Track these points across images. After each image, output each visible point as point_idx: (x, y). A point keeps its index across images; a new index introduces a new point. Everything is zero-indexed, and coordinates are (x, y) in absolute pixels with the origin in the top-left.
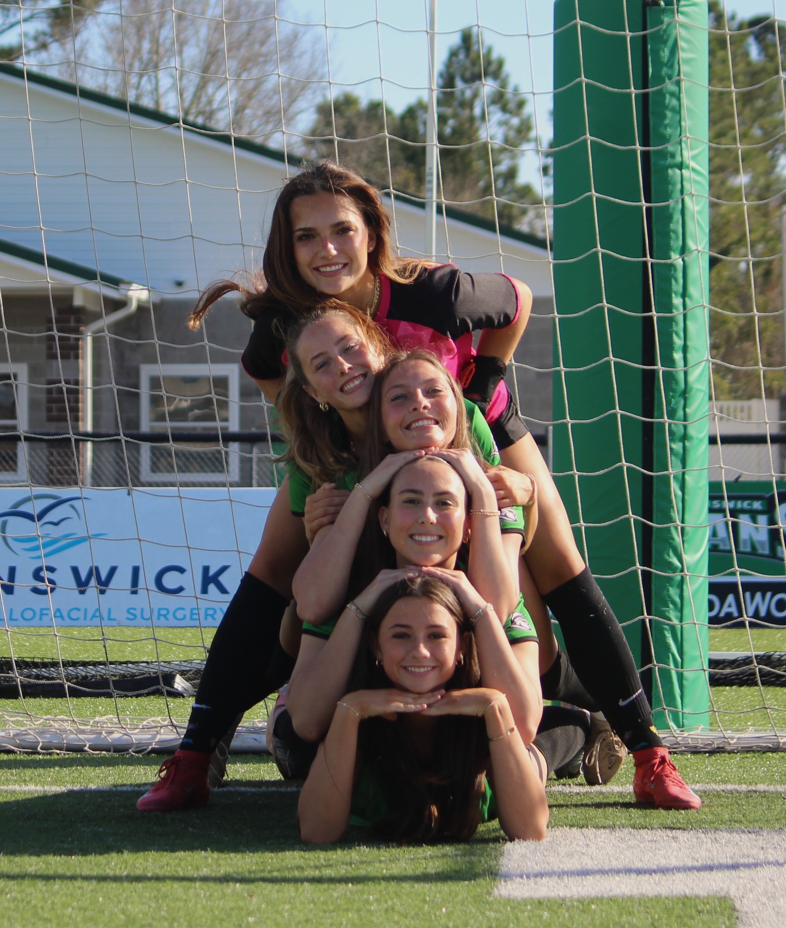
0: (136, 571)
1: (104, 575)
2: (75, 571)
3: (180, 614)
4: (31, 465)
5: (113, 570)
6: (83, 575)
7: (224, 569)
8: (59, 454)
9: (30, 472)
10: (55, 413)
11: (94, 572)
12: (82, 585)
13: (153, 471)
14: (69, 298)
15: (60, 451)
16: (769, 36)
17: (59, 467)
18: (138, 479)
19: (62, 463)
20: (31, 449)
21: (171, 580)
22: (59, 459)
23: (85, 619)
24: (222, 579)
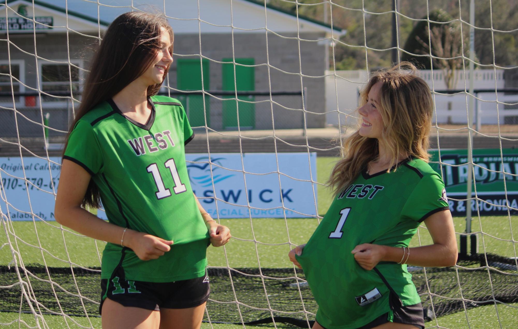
0: (250, 192)
1: (236, 193)
2: (223, 192)
3: (272, 212)
5: (239, 192)
6: (226, 194)
7: (289, 191)
11: (231, 192)
12: (226, 199)
21: (266, 196)
23: (229, 214)
24: (290, 195)
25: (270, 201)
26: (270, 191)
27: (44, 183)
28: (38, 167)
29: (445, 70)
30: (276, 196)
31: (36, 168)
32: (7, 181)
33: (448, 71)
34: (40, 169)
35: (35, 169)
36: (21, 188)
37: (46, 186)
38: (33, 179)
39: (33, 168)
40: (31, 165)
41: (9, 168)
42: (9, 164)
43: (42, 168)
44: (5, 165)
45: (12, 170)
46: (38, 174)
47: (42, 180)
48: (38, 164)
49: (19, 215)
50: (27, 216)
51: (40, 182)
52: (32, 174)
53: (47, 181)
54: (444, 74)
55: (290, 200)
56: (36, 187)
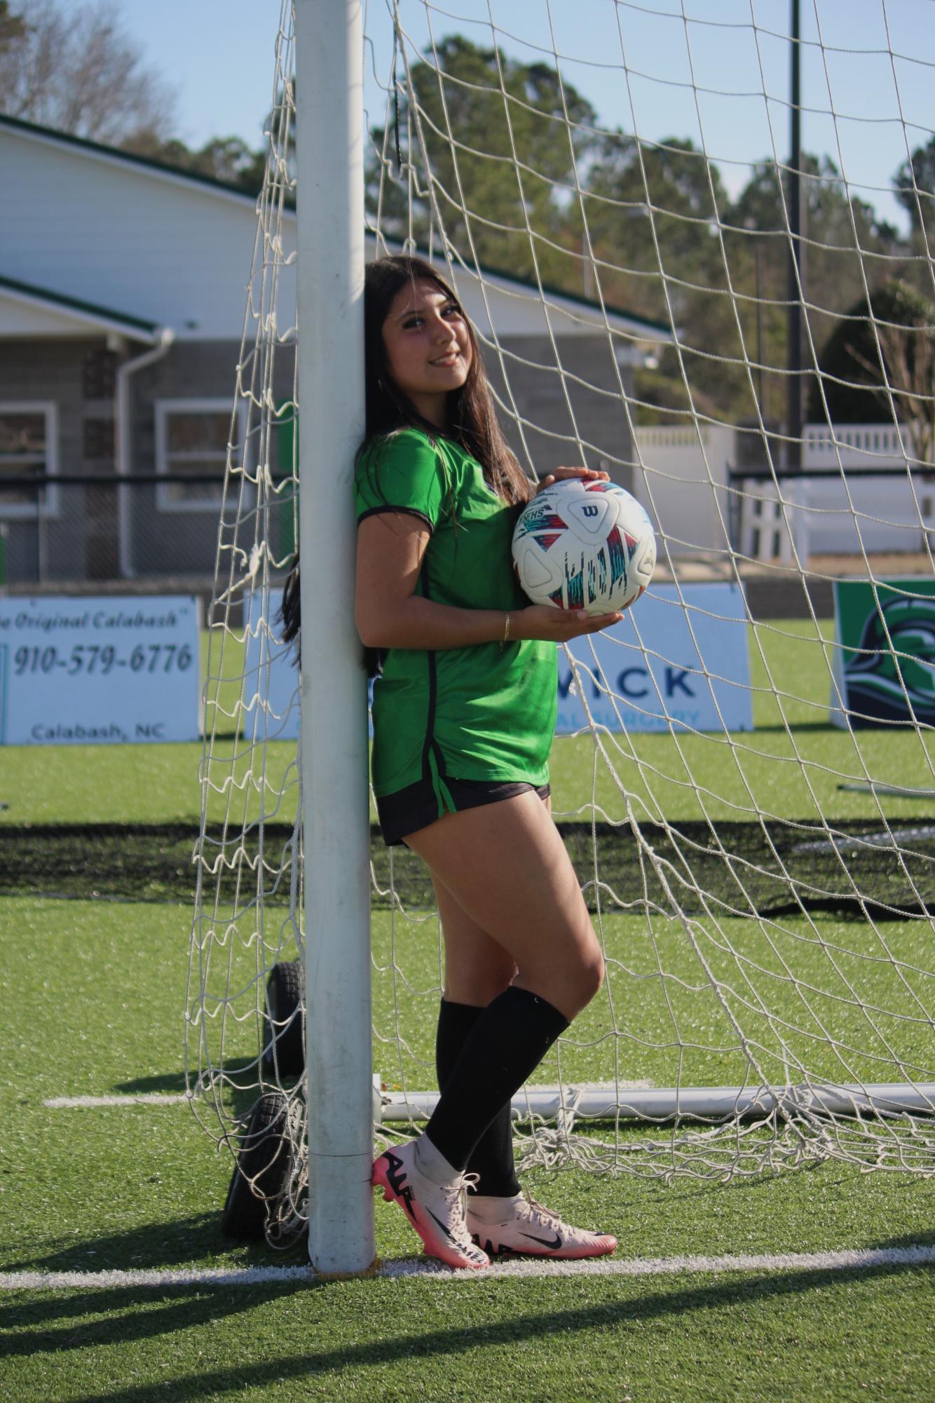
7: (684, 673)
10: (91, 450)
14: (105, 343)
24: (688, 681)
25: (643, 693)
26: (643, 672)
27: (118, 657)
28: (103, 621)
29: (915, 426)
30: (656, 682)
31: (99, 623)
32: (31, 655)
33: (922, 428)
34: (108, 625)
35: (96, 625)
36: (64, 671)
37: (122, 663)
38: (91, 649)
39: (90, 622)
40: (87, 616)
41: (34, 625)
42: (32, 613)
43: (112, 623)
44: (25, 616)
45: (42, 628)
46: (104, 638)
47: (112, 650)
48: (103, 615)
49: (62, 732)
50: (79, 733)
51: (109, 656)
52: (88, 636)
53: (124, 653)
54: (912, 433)
55: (689, 692)
56: (100, 665)
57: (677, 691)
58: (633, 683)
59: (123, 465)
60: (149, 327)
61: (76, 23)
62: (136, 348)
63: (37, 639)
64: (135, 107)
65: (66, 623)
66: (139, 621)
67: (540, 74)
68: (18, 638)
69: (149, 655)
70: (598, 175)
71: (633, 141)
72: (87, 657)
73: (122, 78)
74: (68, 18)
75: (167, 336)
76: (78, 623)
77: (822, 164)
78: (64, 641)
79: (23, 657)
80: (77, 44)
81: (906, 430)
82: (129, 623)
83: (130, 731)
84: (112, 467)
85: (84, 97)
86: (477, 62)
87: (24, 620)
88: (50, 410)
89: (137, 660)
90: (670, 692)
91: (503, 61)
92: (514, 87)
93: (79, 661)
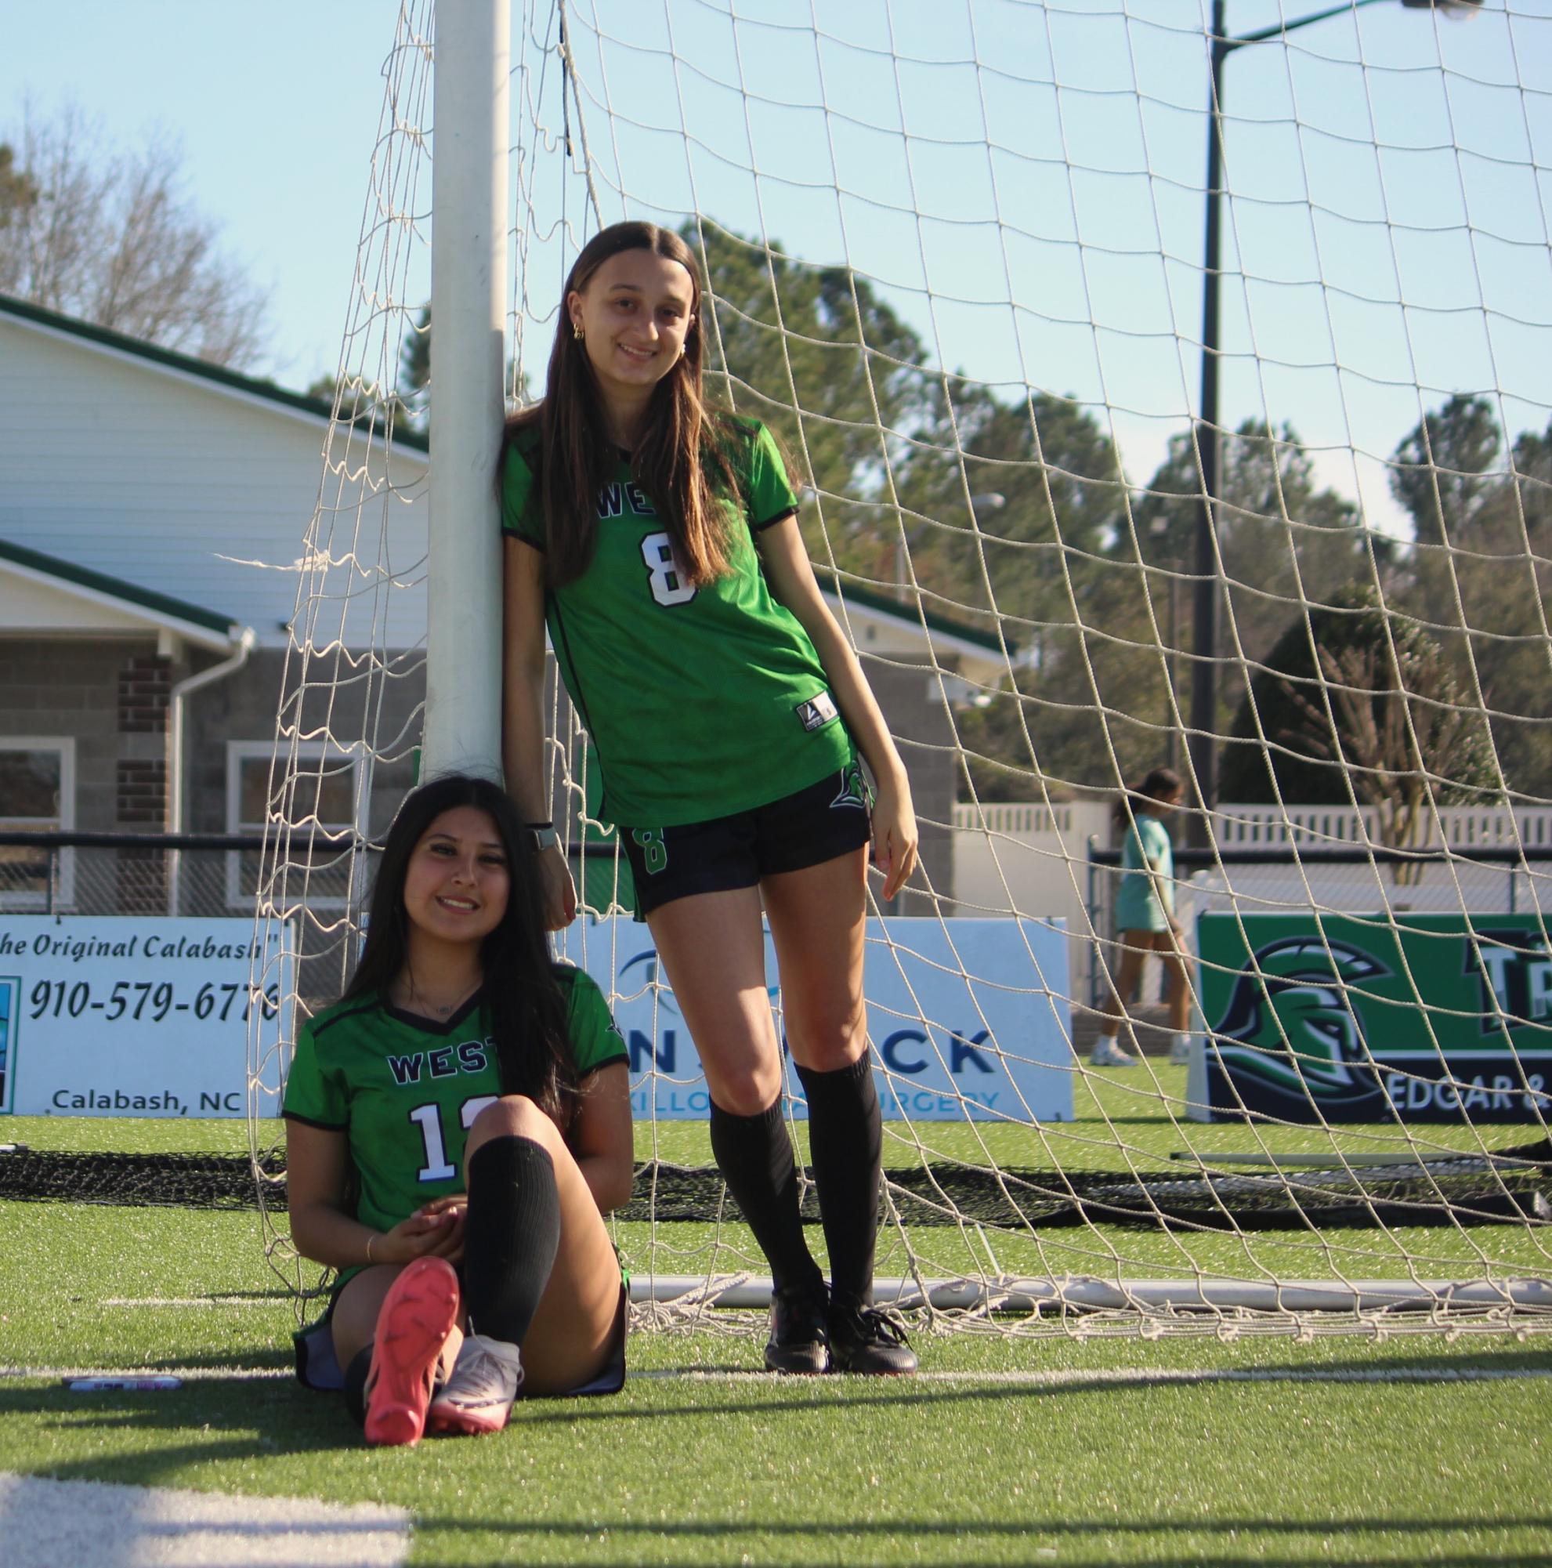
3: (924, 1102)
4: (78, 883)
7: (983, 1036)
8: (138, 866)
9: (77, 894)
10: (129, 809)
13: (243, 894)
14: (153, 645)
15: (140, 861)
16: (844, 296)
17: (138, 886)
18: (222, 905)
19: (143, 879)
20: (80, 858)
22: (139, 873)
24: (981, 1051)
25: (920, 1067)
26: (920, 1038)
27: (176, 1000)
28: (155, 948)
29: (1386, 805)
30: (939, 1054)
31: (151, 951)
32: (54, 992)
33: (1395, 809)
34: (164, 954)
35: (148, 954)
36: (100, 1016)
37: (181, 1007)
38: (139, 986)
39: (139, 948)
40: (135, 939)
41: (60, 950)
42: (58, 935)
43: (168, 951)
44: (48, 939)
45: (70, 957)
46: (157, 971)
47: (170, 987)
48: (157, 939)
49: (96, 1100)
50: (122, 1103)
51: (164, 997)
52: (135, 969)
53: (185, 994)
54: (1381, 816)
55: (984, 1067)
56: (150, 1010)
57: (967, 1063)
58: (906, 1052)
59: (175, 825)
60: (221, 624)
61: (110, 183)
62: (199, 657)
63: (61, 970)
64: (202, 316)
65: (104, 949)
66: (208, 950)
67: (834, 282)
68: (33, 969)
69: (221, 998)
70: (923, 446)
71: (983, 395)
72: (132, 997)
73: (184, 272)
74: (97, 174)
75: (248, 640)
76: (120, 950)
77: (1278, 438)
78: (101, 974)
79: (42, 994)
80: (113, 212)
81: (1370, 811)
82: (194, 951)
83: (192, 1101)
84: (162, 829)
85: (122, 299)
86: (740, 263)
87: (42, 944)
88: (65, 748)
89: (203, 1005)
90: (956, 1068)
91: (779, 265)
92: (797, 306)
93: (122, 1002)
